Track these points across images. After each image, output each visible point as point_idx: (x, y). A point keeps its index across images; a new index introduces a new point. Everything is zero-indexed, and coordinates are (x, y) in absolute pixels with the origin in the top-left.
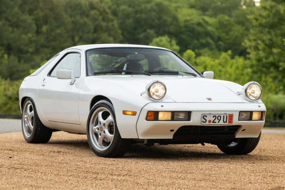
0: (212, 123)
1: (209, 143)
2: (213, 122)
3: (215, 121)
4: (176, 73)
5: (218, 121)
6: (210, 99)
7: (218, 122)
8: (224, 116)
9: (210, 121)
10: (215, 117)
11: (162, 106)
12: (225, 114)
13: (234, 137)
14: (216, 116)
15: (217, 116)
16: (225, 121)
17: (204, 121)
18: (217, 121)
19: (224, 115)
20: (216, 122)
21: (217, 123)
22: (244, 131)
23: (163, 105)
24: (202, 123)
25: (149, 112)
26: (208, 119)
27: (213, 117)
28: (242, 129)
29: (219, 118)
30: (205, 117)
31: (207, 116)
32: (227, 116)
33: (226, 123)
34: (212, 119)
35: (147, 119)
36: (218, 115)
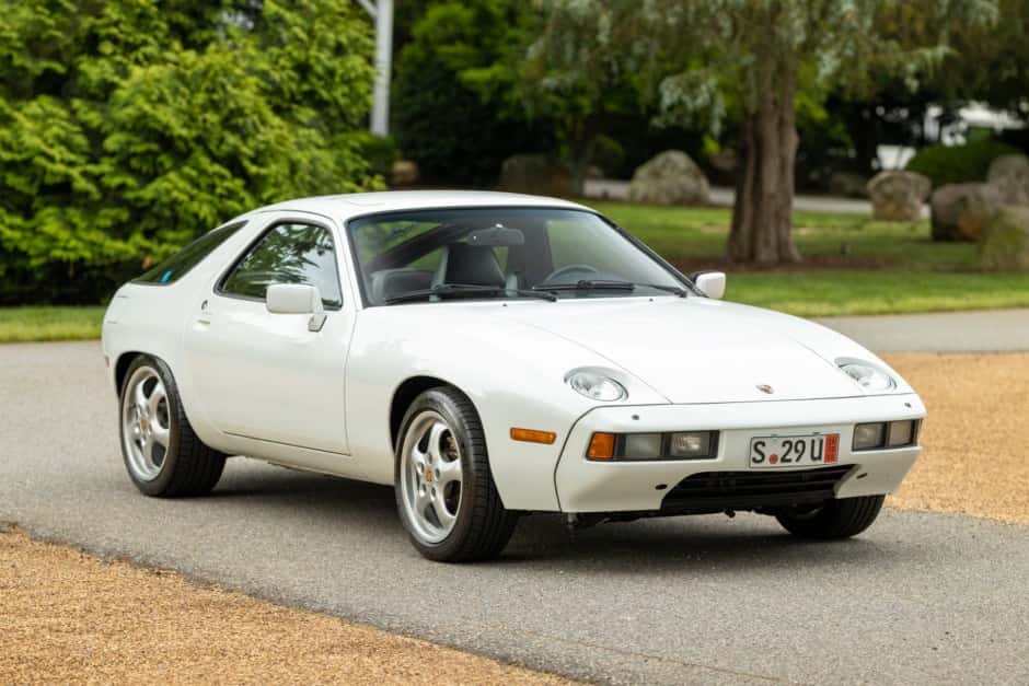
0: (779, 464)
1: (749, 510)
2: (783, 460)
3: (788, 457)
4: (626, 289)
5: (797, 455)
6: (767, 390)
7: (798, 460)
8: (813, 442)
9: (773, 459)
10: (787, 446)
11: (636, 417)
12: (816, 434)
13: (834, 494)
14: (790, 443)
15: (794, 441)
16: (816, 454)
17: (759, 458)
18: (793, 455)
19: (815, 438)
20: (789, 460)
21: (794, 463)
22: (862, 479)
23: (638, 414)
24: (753, 464)
25: (595, 435)
26: (768, 452)
27: (784, 445)
28: (859, 473)
29: (800, 447)
30: (760, 447)
31: (767, 444)
32: (821, 442)
33: (818, 462)
34: (781, 452)
35: (588, 456)
36: (798, 439)
